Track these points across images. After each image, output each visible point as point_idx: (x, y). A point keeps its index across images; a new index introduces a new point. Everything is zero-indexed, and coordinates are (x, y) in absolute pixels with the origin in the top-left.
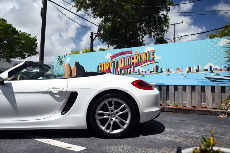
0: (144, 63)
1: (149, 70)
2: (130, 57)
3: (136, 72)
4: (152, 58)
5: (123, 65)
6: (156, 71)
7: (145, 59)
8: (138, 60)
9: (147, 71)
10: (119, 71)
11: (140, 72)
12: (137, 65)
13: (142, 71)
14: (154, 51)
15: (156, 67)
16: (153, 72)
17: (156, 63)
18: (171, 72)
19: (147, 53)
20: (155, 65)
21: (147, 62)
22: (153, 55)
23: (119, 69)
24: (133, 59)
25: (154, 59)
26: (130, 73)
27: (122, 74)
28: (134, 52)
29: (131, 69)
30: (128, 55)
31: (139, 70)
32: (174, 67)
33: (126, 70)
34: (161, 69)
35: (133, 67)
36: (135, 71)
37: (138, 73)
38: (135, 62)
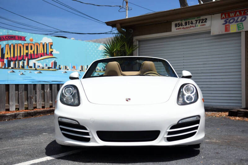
0: (41, 56)
1: (47, 66)
2: (23, 46)
3: (31, 67)
4: (50, 52)
5: (12, 56)
6: (54, 68)
7: (43, 52)
8: (34, 52)
9: (44, 66)
10: (5, 62)
11: (36, 67)
12: (32, 57)
13: (39, 66)
14: (52, 44)
15: (54, 62)
16: (51, 68)
17: (55, 59)
18: (68, 70)
19: (44, 44)
20: (53, 60)
21: (44, 56)
22: (51, 48)
23: (6, 61)
24: (27, 49)
25: (52, 53)
26: (23, 67)
27: (10, 68)
28: (29, 40)
29: (24, 63)
30: (20, 42)
31: (35, 64)
32: (70, 64)
33: (16, 62)
34: (59, 66)
35: (26, 59)
36: (30, 65)
37: (33, 68)
38: (29, 53)
